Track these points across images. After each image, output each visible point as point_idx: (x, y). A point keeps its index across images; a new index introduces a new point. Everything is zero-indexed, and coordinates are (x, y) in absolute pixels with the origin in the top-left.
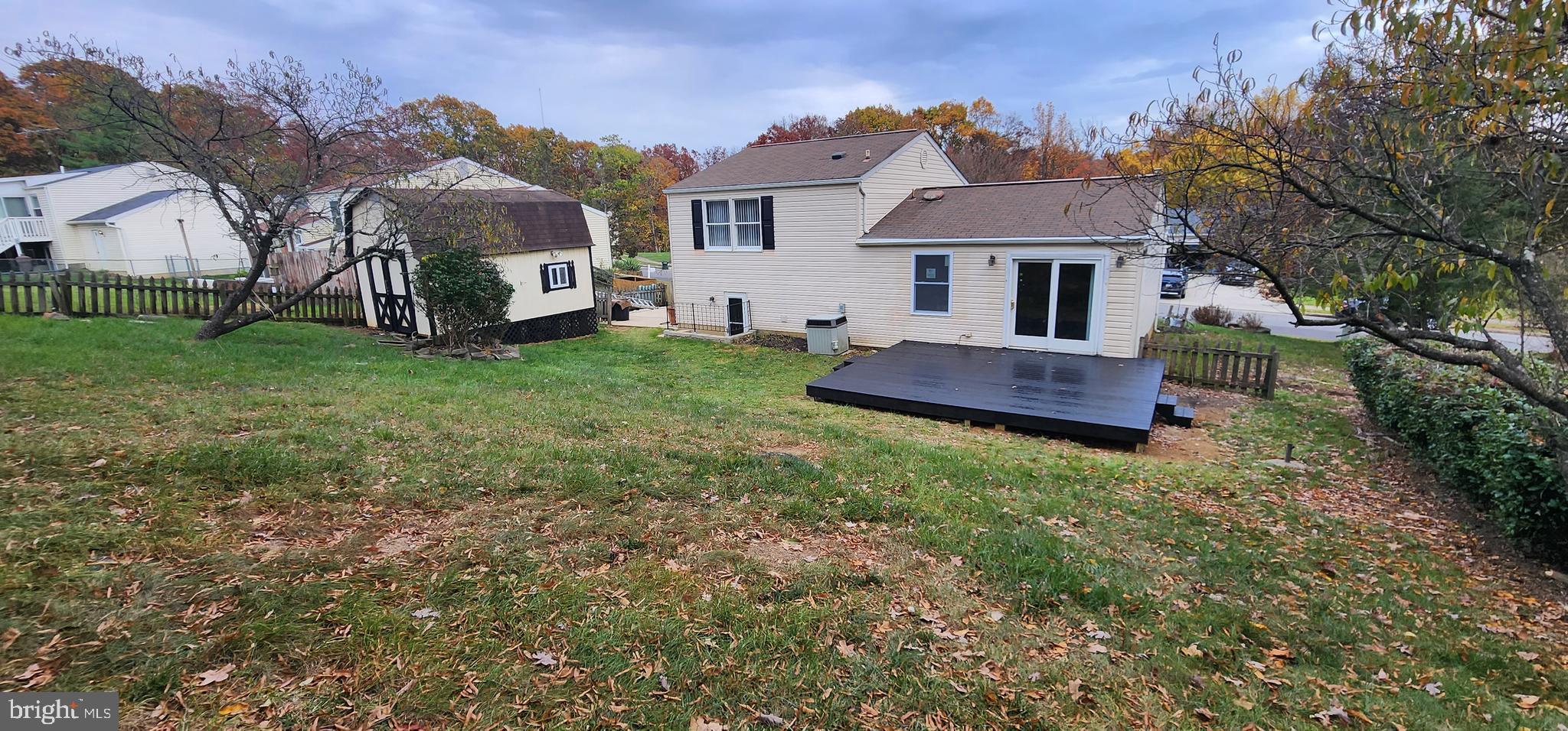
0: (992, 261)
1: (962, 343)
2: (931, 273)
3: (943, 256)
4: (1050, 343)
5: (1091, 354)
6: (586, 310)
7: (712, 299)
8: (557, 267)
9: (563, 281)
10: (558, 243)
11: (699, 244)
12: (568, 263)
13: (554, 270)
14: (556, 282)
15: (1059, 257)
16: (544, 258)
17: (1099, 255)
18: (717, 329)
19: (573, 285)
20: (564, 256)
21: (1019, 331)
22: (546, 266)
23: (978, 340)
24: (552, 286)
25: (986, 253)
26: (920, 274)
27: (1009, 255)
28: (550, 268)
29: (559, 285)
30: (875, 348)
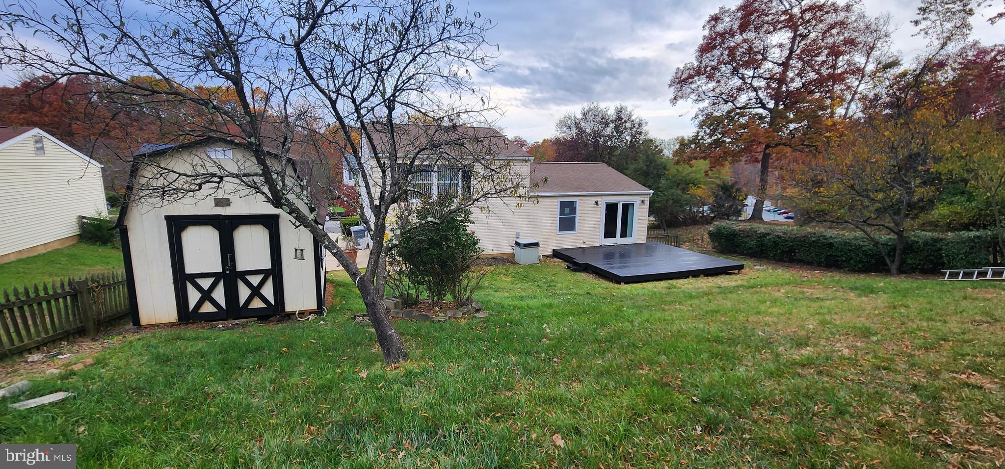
0: (597, 203)
1: (581, 247)
2: (567, 210)
3: (573, 202)
4: (618, 240)
5: (633, 243)
15: (621, 200)
17: (635, 199)
21: (606, 236)
23: (589, 244)
25: (594, 199)
26: (562, 212)
27: (603, 200)
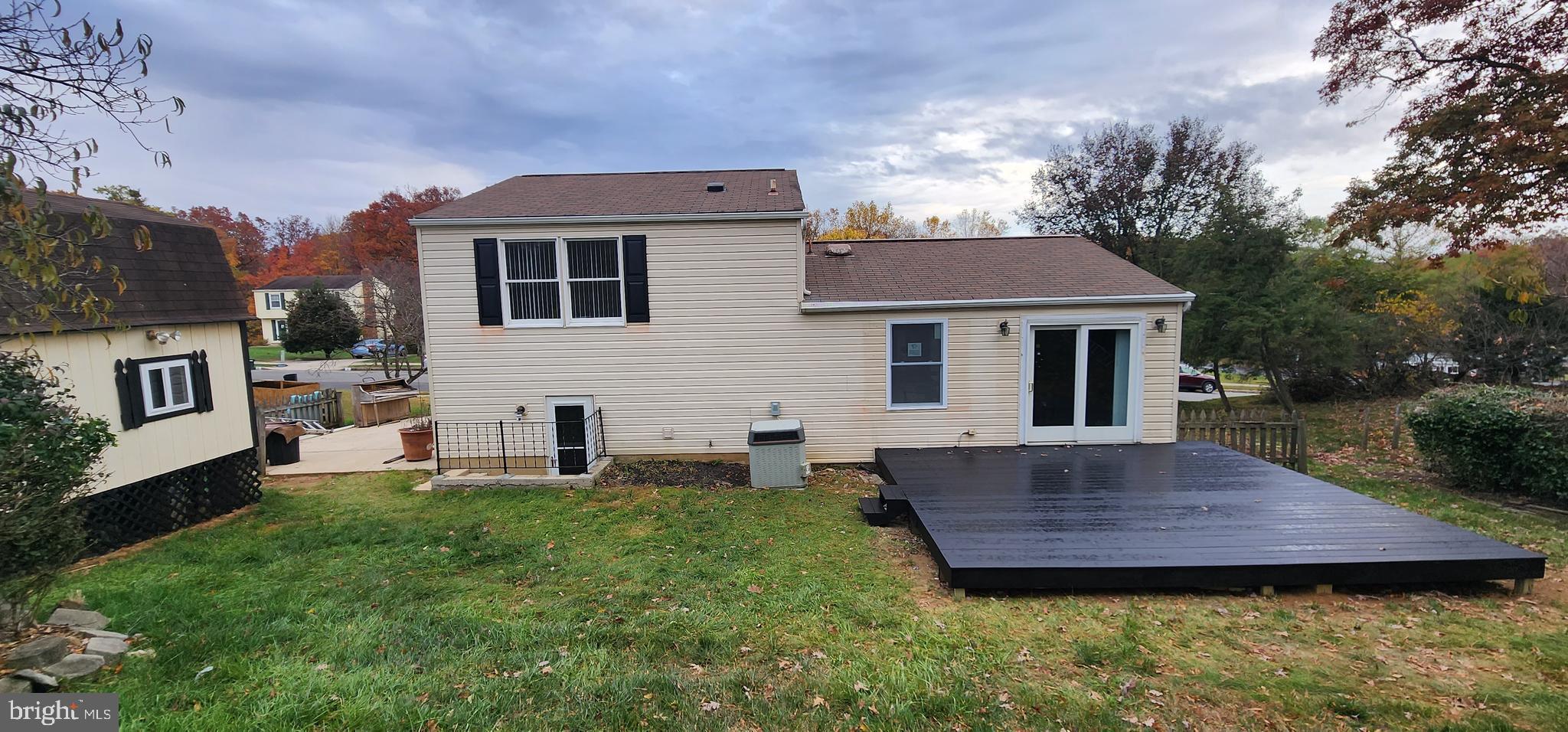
0: (1004, 328)
1: (963, 444)
2: (915, 348)
3: (931, 326)
4: (1079, 432)
5: (1130, 442)
6: (234, 455)
7: (521, 410)
8: (165, 367)
9: (179, 398)
10: (166, 312)
11: (489, 315)
12: (192, 357)
13: (156, 376)
14: (160, 401)
15: (1086, 322)
16: (129, 346)
17: (1134, 318)
18: (536, 463)
19: (204, 403)
20: (182, 342)
21: (1039, 419)
22: (133, 365)
23: (985, 438)
24: (150, 410)
25: (995, 319)
26: (898, 352)
27: (1024, 321)
28: (145, 370)
29: (170, 406)
30: (829, 465)
